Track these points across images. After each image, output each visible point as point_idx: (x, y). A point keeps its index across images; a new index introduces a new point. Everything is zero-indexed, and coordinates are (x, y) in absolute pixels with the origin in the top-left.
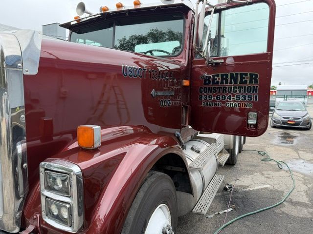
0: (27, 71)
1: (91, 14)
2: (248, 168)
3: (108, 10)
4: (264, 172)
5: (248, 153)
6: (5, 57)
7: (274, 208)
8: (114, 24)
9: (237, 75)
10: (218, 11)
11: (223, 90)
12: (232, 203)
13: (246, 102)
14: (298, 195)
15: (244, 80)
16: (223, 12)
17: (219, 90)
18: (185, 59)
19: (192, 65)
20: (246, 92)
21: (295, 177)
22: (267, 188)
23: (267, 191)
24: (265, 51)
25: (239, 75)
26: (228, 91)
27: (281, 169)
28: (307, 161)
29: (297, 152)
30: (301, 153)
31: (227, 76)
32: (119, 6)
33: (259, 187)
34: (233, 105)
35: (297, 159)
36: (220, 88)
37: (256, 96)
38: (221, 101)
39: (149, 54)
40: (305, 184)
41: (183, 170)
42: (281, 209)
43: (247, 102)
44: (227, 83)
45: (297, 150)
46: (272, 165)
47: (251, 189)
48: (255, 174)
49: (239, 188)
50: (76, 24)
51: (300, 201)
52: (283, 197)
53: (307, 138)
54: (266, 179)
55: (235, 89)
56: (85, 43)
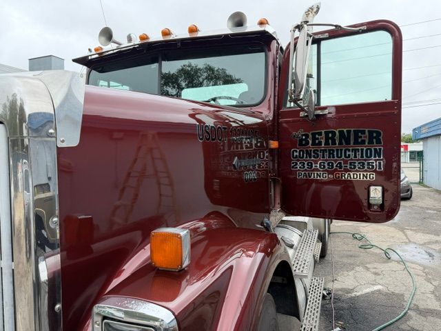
0: (63, 141)
1: (120, 44)
2: (345, 260)
3: (147, 38)
4: (367, 265)
5: (339, 237)
6: (27, 116)
7: (398, 323)
8: (160, 59)
9: (349, 132)
10: (317, 42)
11: (330, 154)
12: (338, 319)
13: (364, 171)
14: (425, 298)
15: (360, 140)
16: (323, 43)
17: (323, 154)
18: (269, 108)
19: (278, 119)
20: (365, 158)
21: (412, 270)
22: (379, 290)
23: (381, 296)
24: (389, 98)
25: (352, 133)
26: (337, 156)
27: (390, 258)
28: (420, 245)
29: (404, 233)
30: (409, 233)
31: (334, 134)
32: (165, 33)
33: (368, 290)
34: (346, 176)
35: (406, 243)
36: (324, 151)
37: (380, 163)
38: (326, 170)
39: (212, 102)
40: (428, 280)
41: (283, 280)
42: (408, 323)
43: (366, 171)
44: (334, 143)
45: (402, 230)
46: (376, 254)
47: (358, 294)
48: (357, 268)
49: (340, 293)
50: (96, 58)
51: (429, 307)
52: (405, 303)
53: (409, 210)
54: (373, 277)
55: (348, 153)
56: (109, 86)
